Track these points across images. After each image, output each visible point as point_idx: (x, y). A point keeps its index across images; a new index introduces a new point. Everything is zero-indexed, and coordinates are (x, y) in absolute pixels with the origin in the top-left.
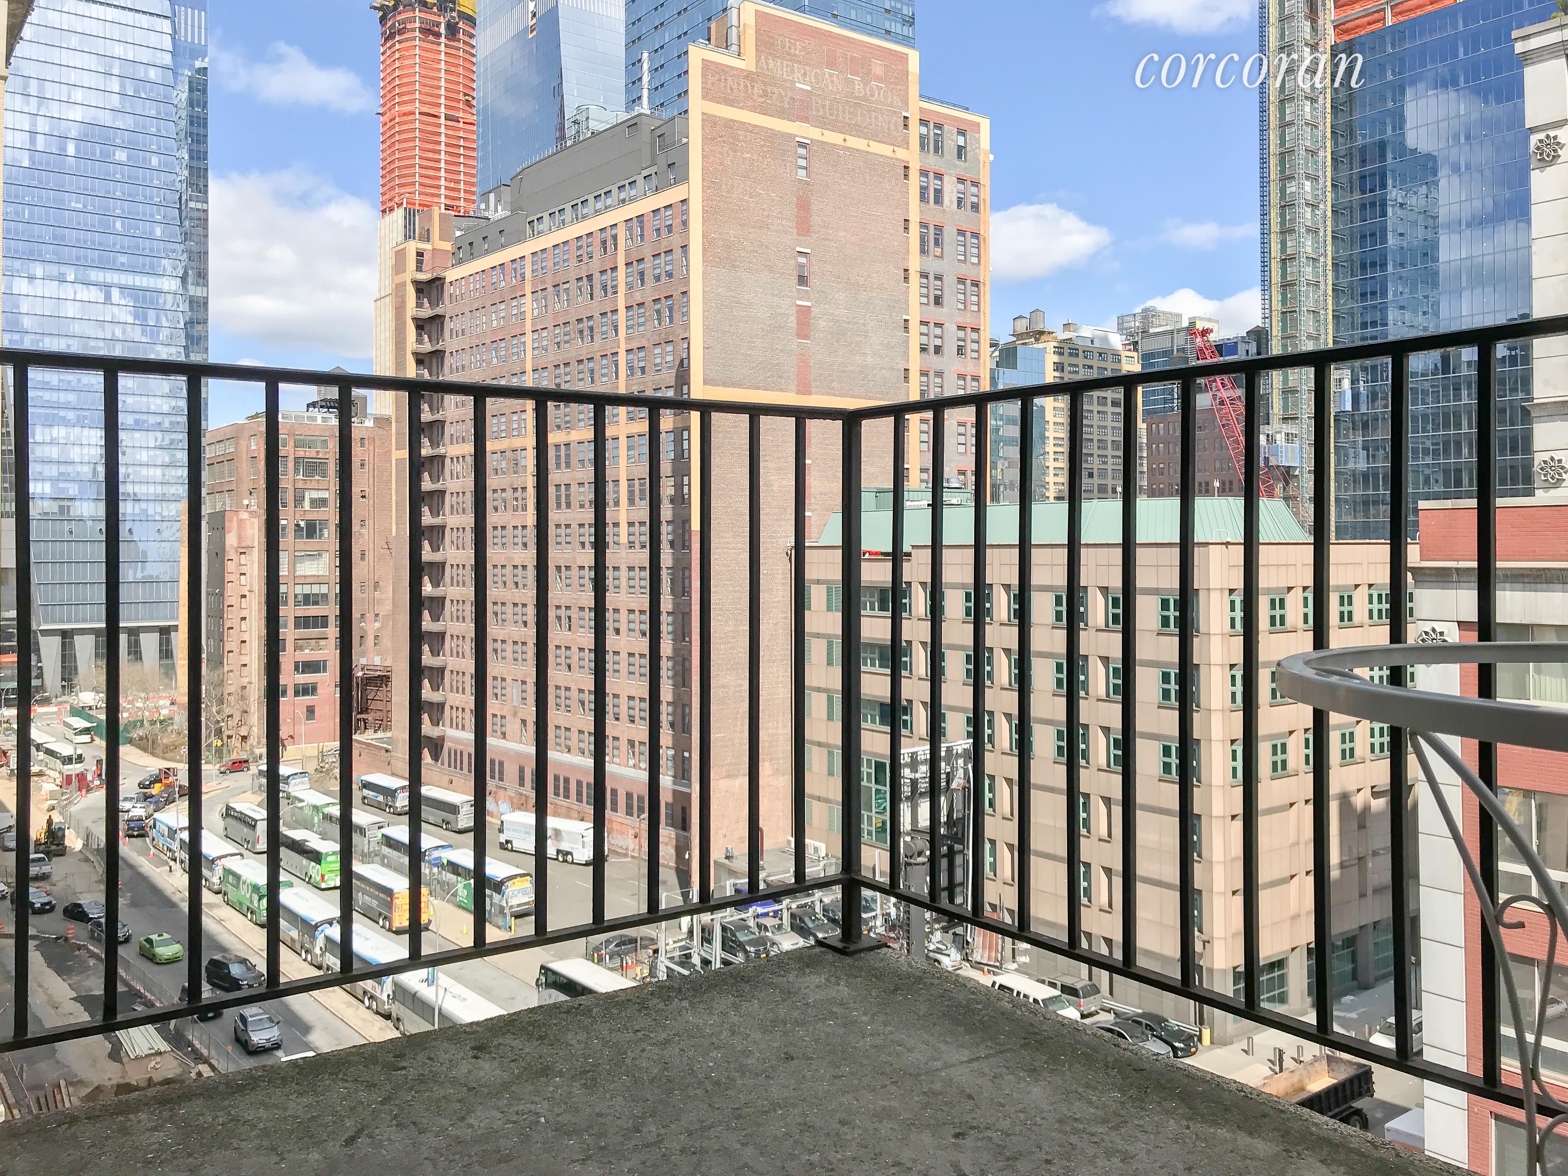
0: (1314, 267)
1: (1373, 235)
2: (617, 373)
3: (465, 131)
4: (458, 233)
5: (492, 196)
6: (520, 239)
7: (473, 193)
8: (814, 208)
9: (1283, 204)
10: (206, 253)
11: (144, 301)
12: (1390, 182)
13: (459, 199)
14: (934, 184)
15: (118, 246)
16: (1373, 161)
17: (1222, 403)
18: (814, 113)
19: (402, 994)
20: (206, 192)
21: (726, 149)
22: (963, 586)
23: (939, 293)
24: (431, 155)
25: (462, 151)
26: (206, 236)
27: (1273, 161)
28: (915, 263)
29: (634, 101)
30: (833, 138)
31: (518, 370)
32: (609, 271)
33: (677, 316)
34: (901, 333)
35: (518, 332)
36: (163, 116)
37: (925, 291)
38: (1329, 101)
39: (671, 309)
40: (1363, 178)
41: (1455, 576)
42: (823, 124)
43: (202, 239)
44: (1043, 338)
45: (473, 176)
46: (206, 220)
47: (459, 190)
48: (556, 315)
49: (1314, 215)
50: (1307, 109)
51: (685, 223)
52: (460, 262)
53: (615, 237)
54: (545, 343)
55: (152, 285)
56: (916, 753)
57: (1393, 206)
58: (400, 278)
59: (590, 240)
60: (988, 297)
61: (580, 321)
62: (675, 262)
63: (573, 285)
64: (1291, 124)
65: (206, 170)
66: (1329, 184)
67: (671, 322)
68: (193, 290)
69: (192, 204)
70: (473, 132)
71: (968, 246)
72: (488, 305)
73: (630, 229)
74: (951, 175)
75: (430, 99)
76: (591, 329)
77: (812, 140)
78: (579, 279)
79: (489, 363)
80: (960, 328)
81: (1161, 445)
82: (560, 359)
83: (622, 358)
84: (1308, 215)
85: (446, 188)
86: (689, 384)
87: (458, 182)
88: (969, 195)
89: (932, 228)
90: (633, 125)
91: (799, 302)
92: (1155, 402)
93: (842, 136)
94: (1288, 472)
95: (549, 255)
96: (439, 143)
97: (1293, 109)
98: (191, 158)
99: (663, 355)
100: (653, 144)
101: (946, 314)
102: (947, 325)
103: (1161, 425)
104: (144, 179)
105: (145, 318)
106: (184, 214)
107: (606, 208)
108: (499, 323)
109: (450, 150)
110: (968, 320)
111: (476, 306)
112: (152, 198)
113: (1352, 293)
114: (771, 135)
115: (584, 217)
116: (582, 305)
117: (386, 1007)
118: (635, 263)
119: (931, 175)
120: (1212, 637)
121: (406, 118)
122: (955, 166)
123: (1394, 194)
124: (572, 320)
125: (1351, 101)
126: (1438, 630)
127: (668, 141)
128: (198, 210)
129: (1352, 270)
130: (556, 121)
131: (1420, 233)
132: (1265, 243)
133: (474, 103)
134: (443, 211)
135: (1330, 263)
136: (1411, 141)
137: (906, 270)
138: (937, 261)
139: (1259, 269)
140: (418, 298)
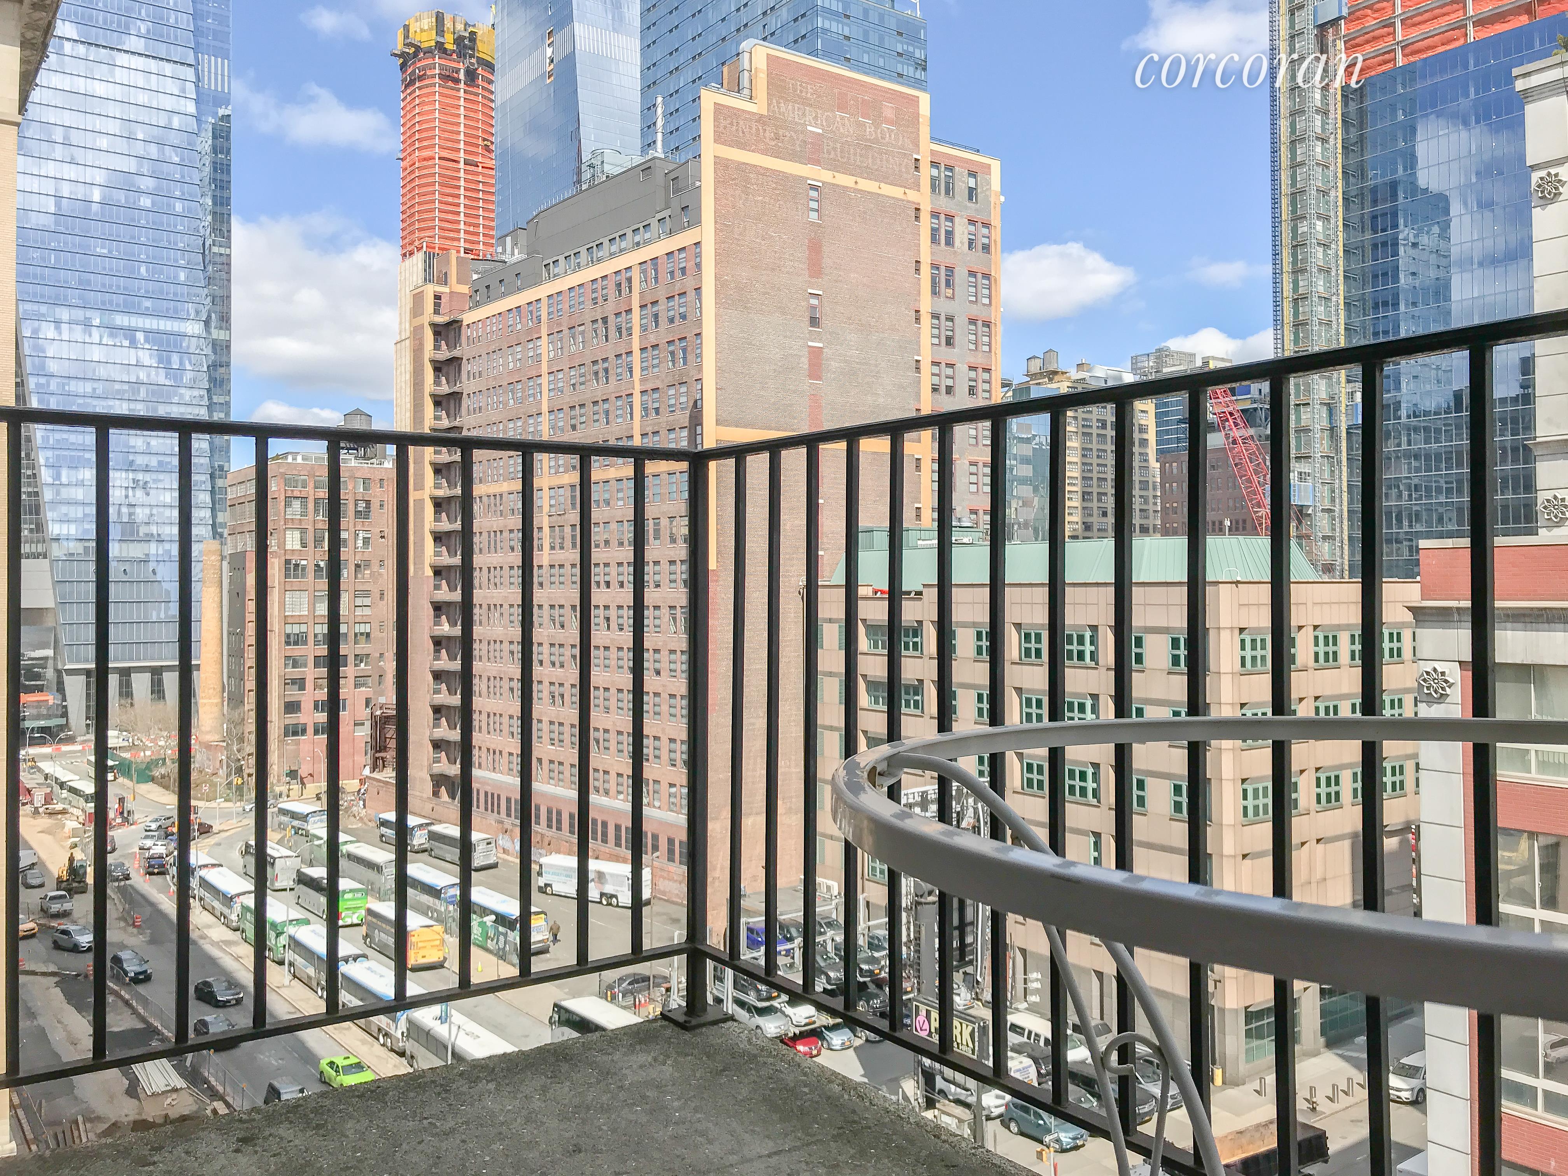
0: (1327, 306)
1: (1385, 274)
2: (631, 414)
3: (484, 175)
4: (475, 277)
5: (509, 239)
6: (537, 282)
7: (492, 237)
8: (826, 249)
9: (1294, 243)
10: (229, 297)
11: (169, 345)
12: (1401, 221)
13: (478, 243)
14: (945, 225)
15: (143, 291)
16: (1385, 201)
17: (1235, 442)
18: (826, 156)
19: (416, 1031)
20: (229, 238)
21: (738, 192)
22: (974, 625)
23: (950, 333)
24: (450, 199)
25: (481, 195)
26: (229, 280)
27: (1285, 202)
28: (926, 304)
29: (649, 145)
30: (845, 180)
31: (534, 411)
32: (624, 314)
33: (690, 357)
34: (912, 374)
35: (534, 373)
36: (186, 163)
37: (936, 331)
38: (1340, 141)
39: (684, 350)
40: (1374, 218)
41: (1456, 615)
42: (835, 166)
43: (226, 283)
44: (1056, 378)
45: (492, 220)
46: (229, 264)
47: (478, 234)
48: (571, 356)
49: (1326, 255)
50: (1319, 149)
51: (698, 266)
52: (477, 305)
53: (629, 280)
54: (560, 385)
55: (176, 329)
56: (926, 792)
57: (1404, 245)
58: (418, 321)
59: (605, 283)
60: (999, 338)
61: (595, 362)
62: (689, 304)
63: (589, 326)
64: (1302, 164)
65: (229, 215)
66: (1340, 223)
67: (685, 364)
68: (216, 334)
69: (215, 249)
70: (492, 177)
71: (979, 286)
72: (504, 347)
73: (644, 272)
74: (962, 216)
75: (450, 144)
76: (606, 370)
77: (823, 183)
78: (594, 322)
79: (506, 404)
80: (971, 368)
81: (1175, 485)
82: (576, 400)
83: (637, 399)
84: (1320, 255)
85: (466, 232)
86: (701, 424)
87: (478, 225)
88: (980, 236)
89: (943, 269)
90: (647, 169)
91: (810, 344)
92: (1169, 441)
93: (854, 179)
94: (1301, 511)
95: (565, 297)
96: (458, 187)
97: (1304, 150)
98: (215, 203)
99: (677, 396)
100: (667, 188)
101: (958, 354)
102: (958, 365)
103: (1175, 464)
104: (169, 225)
105: (169, 362)
106: (207, 259)
107: (621, 251)
108: (515, 365)
109: (469, 194)
110: (979, 360)
111: (493, 348)
112: (176, 244)
113: (1364, 333)
114: (783, 177)
115: (599, 260)
116: (599, 348)
117: (401, 1044)
118: (649, 305)
119: (942, 217)
120: (1222, 676)
121: (426, 163)
122: (966, 207)
123: (1405, 233)
124: (588, 362)
125: (1362, 141)
126: (1440, 670)
127: (681, 184)
128: (221, 255)
129: (1364, 309)
130: (574, 165)
131: (1433, 274)
132: (1276, 282)
133: (493, 147)
134: (462, 254)
135: (1342, 302)
136: (1424, 179)
137: (917, 311)
138: (948, 301)
139: (1271, 309)
140: (436, 340)
